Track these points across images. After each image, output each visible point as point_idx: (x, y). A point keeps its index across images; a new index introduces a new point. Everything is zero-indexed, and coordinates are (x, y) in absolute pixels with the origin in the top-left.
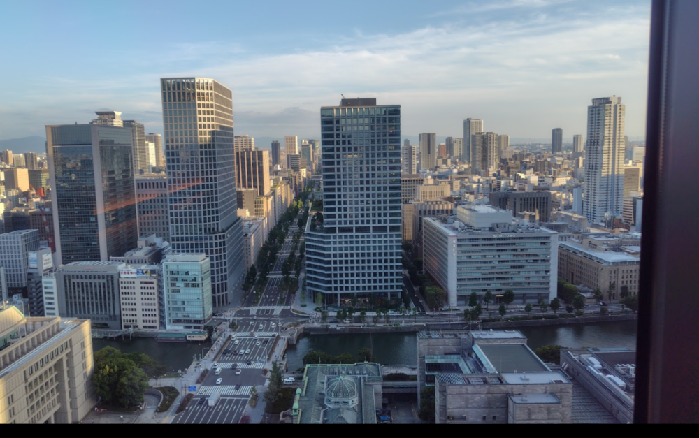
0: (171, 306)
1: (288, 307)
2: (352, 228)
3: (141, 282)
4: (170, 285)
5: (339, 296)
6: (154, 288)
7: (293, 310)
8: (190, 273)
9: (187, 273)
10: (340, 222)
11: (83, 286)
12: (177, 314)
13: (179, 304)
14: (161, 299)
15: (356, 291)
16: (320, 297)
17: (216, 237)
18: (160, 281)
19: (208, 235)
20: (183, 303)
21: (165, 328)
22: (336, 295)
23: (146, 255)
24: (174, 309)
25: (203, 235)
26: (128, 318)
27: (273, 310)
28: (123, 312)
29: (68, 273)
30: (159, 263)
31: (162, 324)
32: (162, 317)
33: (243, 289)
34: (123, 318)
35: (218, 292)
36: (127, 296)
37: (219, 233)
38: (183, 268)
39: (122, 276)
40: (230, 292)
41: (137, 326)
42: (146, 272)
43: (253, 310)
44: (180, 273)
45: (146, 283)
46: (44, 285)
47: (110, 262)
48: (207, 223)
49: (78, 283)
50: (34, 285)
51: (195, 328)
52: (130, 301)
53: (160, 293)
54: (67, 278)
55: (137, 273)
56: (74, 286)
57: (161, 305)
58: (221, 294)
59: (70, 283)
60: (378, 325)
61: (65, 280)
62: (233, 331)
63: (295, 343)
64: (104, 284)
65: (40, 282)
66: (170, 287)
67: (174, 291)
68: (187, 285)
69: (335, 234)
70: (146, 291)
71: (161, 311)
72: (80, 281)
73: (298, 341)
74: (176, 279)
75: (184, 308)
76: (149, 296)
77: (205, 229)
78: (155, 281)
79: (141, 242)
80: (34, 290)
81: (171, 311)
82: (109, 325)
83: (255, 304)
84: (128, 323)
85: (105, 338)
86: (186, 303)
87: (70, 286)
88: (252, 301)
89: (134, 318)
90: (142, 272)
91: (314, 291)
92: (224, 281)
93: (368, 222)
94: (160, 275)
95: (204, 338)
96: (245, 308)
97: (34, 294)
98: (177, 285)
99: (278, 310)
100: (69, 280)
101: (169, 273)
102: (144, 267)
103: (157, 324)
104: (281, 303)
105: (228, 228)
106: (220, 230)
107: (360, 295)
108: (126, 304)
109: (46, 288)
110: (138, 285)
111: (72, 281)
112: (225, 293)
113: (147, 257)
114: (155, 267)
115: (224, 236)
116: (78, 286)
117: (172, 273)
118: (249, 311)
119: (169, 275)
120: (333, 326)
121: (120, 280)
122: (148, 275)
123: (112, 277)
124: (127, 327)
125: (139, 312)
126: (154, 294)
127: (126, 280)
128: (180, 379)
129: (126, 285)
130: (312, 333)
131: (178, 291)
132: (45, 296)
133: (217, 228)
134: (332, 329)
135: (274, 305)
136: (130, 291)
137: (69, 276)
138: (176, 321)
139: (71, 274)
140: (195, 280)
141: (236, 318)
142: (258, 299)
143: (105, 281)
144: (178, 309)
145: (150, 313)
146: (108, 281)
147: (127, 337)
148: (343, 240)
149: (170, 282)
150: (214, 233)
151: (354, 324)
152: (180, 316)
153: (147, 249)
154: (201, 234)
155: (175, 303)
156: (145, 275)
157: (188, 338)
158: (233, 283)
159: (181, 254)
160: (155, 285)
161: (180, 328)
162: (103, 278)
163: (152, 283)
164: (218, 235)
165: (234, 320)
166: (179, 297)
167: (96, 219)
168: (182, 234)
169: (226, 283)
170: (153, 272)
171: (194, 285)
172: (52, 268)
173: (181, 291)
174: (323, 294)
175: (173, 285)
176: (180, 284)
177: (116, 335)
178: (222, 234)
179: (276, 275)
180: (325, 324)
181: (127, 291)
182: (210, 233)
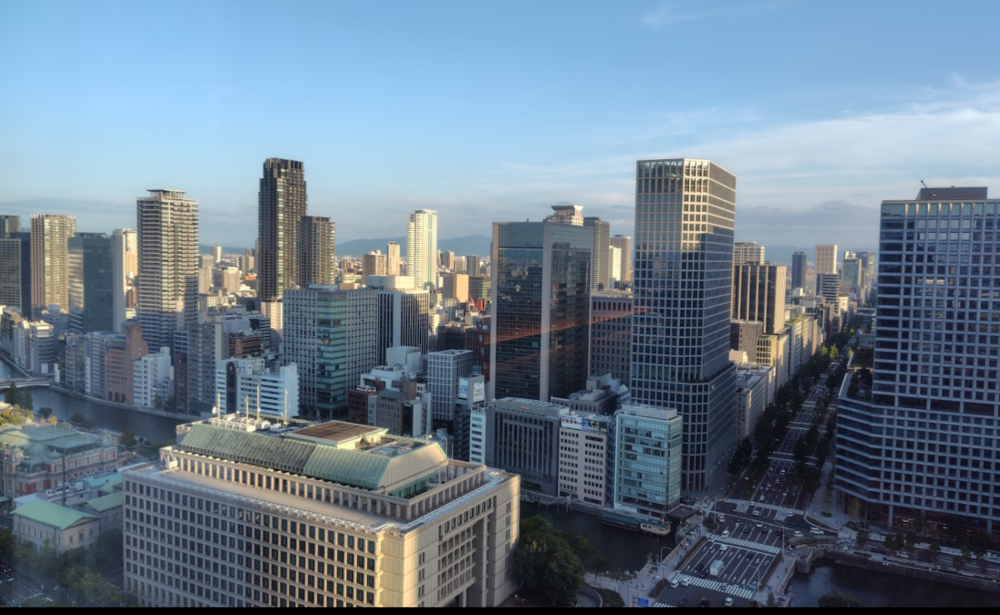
0: (623, 477)
1: (801, 513)
2: (925, 401)
3: (587, 437)
4: (623, 447)
5: (891, 510)
6: (602, 448)
7: (808, 518)
8: (653, 435)
9: (649, 434)
10: (902, 389)
11: (516, 431)
12: (630, 489)
13: (634, 476)
14: (610, 464)
15: (923, 507)
16: (857, 506)
17: (694, 387)
18: (611, 440)
19: (683, 384)
20: (640, 475)
21: (612, 506)
22: (886, 507)
23: (596, 401)
24: (626, 481)
25: (676, 383)
26: (567, 483)
27: (774, 512)
28: (560, 473)
29: (501, 411)
30: (612, 414)
31: (609, 500)
32: (609, 490)
33: (728, 471)
34: (560, 481)
35: (691, 469)
36: (567, 452)
37: (700, 382)
38: (643, 426)
39: (564, 424)
40: (709, 471)
41: (576, 496)
42: (594, 424)
43: (742, 505)
44: (639, 432)
45: (593, 439)
46: (472, 422)
47: (551, 404)
48: (684, 366)
49: (511, 426)
50: (461, 420)
51: (654, 514)
52: (571, 461)
53: (610, 456)
54: (499, 417)
55: (583, 424)
56: (506, 429)
57: (610, 473)
58: (695, 472)
59: (501, 424)
60: (961, 572)
61: (496, 419)
62: (710, 531)
63: (807, 570)
64: (541, 431)
65: (469, 417)
66: (624, 451)
67: (628, 456)
68: (647, 451)
69: (892, 408)
70: (592, 450)
71: (610, 481)
72: (513, 423)
73: (812, 569)
74: (633, 440)
75: (640, 483)
76: (595, 458)
77: (680, 374)
78: (604, 437)
79: (591, 383)
80: (461, 426)
81: (622, 485)
82: (542, 488)
83: (746, 497)
84: (566, 490)
85: (536, 503)
86: (643, 476)
87: (501, 428)
88: (743, 492)
89: (573, 484)
90: (589, 424)
91: (847, 495)
92: (701, 454)
93: (957, 394)
94: (611, 431)
95: (665, 532)
96: (730, 501)
97: (460, 432)
98: (633, 448)
99: (783, 513)
100: (501, 420)
101: (624, 430)
102: (591, 417)
103: (602, 499)
104: (788, 503)
105: (713, 377)
106: (701, 378)
107: (930, 515)
108: (565, 456)
109: (474, 425)
110: (582, 440)
111: (505, 421)
112: (701, 471)
113: (597, 404)
114: (606, 419)
115: (706, 387)
116: (511, 430)
117: (628, 430)
118: (735, 506)
119: (624, 433)
120: (877, 557)
121: (561, 430)
122: (596, 429)
123: (551, 424)
124: (564, 494)
125: (581, 478)
126: (602, 455)
127: (568, 431)
128: (627, 583)
129: (568, 438)
130: (838, 562)
131: (634, 458)
132: (472, 435)
133: (698, 375)
134: (874, 563)
135: (777, 504)
136: (571, 446)
137: (501, 414)
138: (628, 500)
139: (504, 412)
140: (659, 445)
141: (715, 512)
142: (752, 491)
143: (542, 428)
144: (633, 483)
145: (595, 481)
146: (546, 428)
147: (562, 507)
148: (907, 418)
149: (624, 443)
150: (692, 382)
151: (917, 563)
152: (634, 494)
153: (597, 392)
154: (673, 380)
155: (629, 473)
156: (591, 428)
157: (642, 528)
158: (714, 458)
159: (643, 406)
160: (604, 444)
161: (632, 510)
162: (541, 423)
163: (600, 440)
164: (697, 384)
165: (711, 514)
166: (635, 466)
167: (539, 345)
168: (647, 377)
169: (703, 457)
170: (603, 425)
171: (656, 453)
172: (483, 401)
173: (638, 458)
174: (862, 502)
175: (629, 448)
176: (638, 448)
177: (549, 503)
178: (703, 384)
179: (783, 458)
180: (861, 552)
181: (567, 445)
182: (686, 381)
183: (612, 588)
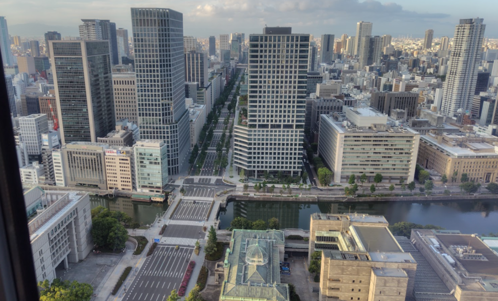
0: (140, 176)
1: (220, 178)
2: (268, 125)
3: (120, 159)
4: (139, 162)
5: (256, 172)
6: (128, 164)
7: (224, 180)
8: (153, 155)
9: (151, 155)
10: (260, 121)
11: (80, 159)
12: (144, 182)
13: (146, 176)
14: (133, 171)
15: (268, 169)
16: (243, 172)
17: (171, 127)
18: (132, 159)
19: (165, 126)
20: (149, 175)
21: (136, 190)
22: (254, 171)
23: (122, 137)
24: (142, 178)
25: (162, 125)
26: (112, 182)
27: (210, 179)
28: (108, 178)
29: (70, 150)
30: (132, 146)
31: (134, 188)
32: (134, 183)
33: (189, 163)
34: (108, 182)
35: (172, 165)
36: (110, 168)
37: (173, 124)
38: (148, 151)
39: (107, 154)
40: (180, 165)
41: (117, 188)
42: (123, 153)
43: (196, 178)
44: (146, 154)
45: (123, 160)
46: (53, 157)
47: (98, 143)
48: (165, 117)
49: (77, 157)
50: (46, 157)
51: (157, 191)
52: (113, 172)
53: (132, 167)
54: (69, 153)
55: (117, 153)
56: (74, 159)
57: (133, 175)
58: (174, 166)
59: (71, 157)
60: (283, 195)
61: (68, 155)
62: (183, 195)
63: (225, 207)
64: (95, 159)
65: (51, 155)
66: (140, 164)
67: (142, 166)
68: (151, 163)
69: (255, 129)
70: (123, 165)
71: (133, 179)
72: (78, 156)
73: (227, 205)
74: (144, 158)
75: (149, 178)
76: (125, 169)
77: (163, 120)
78: (129, 158)
79: (118, 127)
80: (47, 160)
81: (140, 180)
82: (99, 186)
83: (197, 174)
84: (112, 186)
85: (97, 195)
86: (150, 175)
87: (72, 159)
88: (195, 171)
89: (115, 183)
90: (120, 153)
91: (239, 168)
92: (176, 158)
93: (280, 121)
94: (132, 155)
95: (162, 200)
96: (191, 177)
97: (47, 163)
98: (144, 162)
99: (214, 179)
100: (71, 155)
101: (139, 154)
102: (120, 148)
103: (131, 188)
104: (216, 174)
105: (179, 120)
106: (173, 121)
107: (271, 172)
108: (110, 173)
109: (55, 159)
110: (118, 161)
111: (73, 155)
112: (177, 165)
113: (122, 139)
114: (128, 148)
115: (176, 126)
116: (77, 159)
117: (141, 154)
118: (193, 179)
119: (139, 156)
120: (252, 195)
121: (106, 157)
122: (124, 154)
123: (100, 154)
124: (110, 188)
125: (119, 179)
126: (128, 167)
127: (110, 157)
128: (148, 230)
129: (110, 161)
130: (237, 199)
131: (145, 167)
132: (55, 168)
133: (172, 120)
134: (250, 197)
135: (211, 175)
136: (112, 164)
137: (71, 152)
138: (144, 187)
139: (72, 150)
140: (157, 159)
141: (185, 185)
142: (200, 171)
143: (95, 157)
144: (145, 178)
145: (126, 180)
146: (97, 157)
147: (111, 195)
148: (261, 133)
149: (139, 160)
150: (169, 124)
151: (267, 194)
152: (146, 184)
153: (122, 132)
154: (160, 124)
155: (143, 174)
156: (122, 154)
157: (152, 199)
158: (182, 159)
159: (147, 140)
160: (129, 162)
161: (146, 191)
162: (94, 155)
163: (127, 160)
164: (172, 125)
165: (183, 186)
166: (146, 171)
167: (87, 110)
168: (147, 123)
169: (177, 159)
170: (127, 152)
171: (155, 163)
172: (58, 145)
173: (147, 167)
174: (245, 170)
175: (142, 162)
176: (146, 162)
177: (104, 194)
178: (175, 125)
179: (212, 151)
180: (246, 193)
181: (110, 164)
182: (167, 124)
183: (141, 235)
